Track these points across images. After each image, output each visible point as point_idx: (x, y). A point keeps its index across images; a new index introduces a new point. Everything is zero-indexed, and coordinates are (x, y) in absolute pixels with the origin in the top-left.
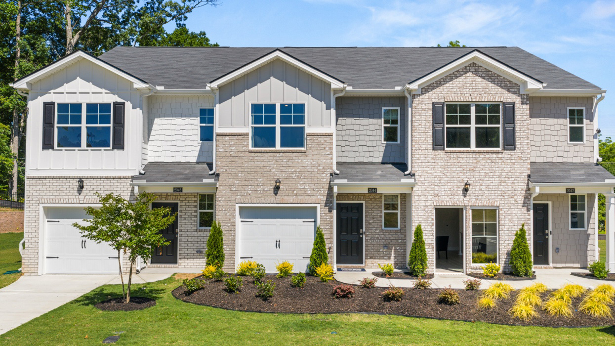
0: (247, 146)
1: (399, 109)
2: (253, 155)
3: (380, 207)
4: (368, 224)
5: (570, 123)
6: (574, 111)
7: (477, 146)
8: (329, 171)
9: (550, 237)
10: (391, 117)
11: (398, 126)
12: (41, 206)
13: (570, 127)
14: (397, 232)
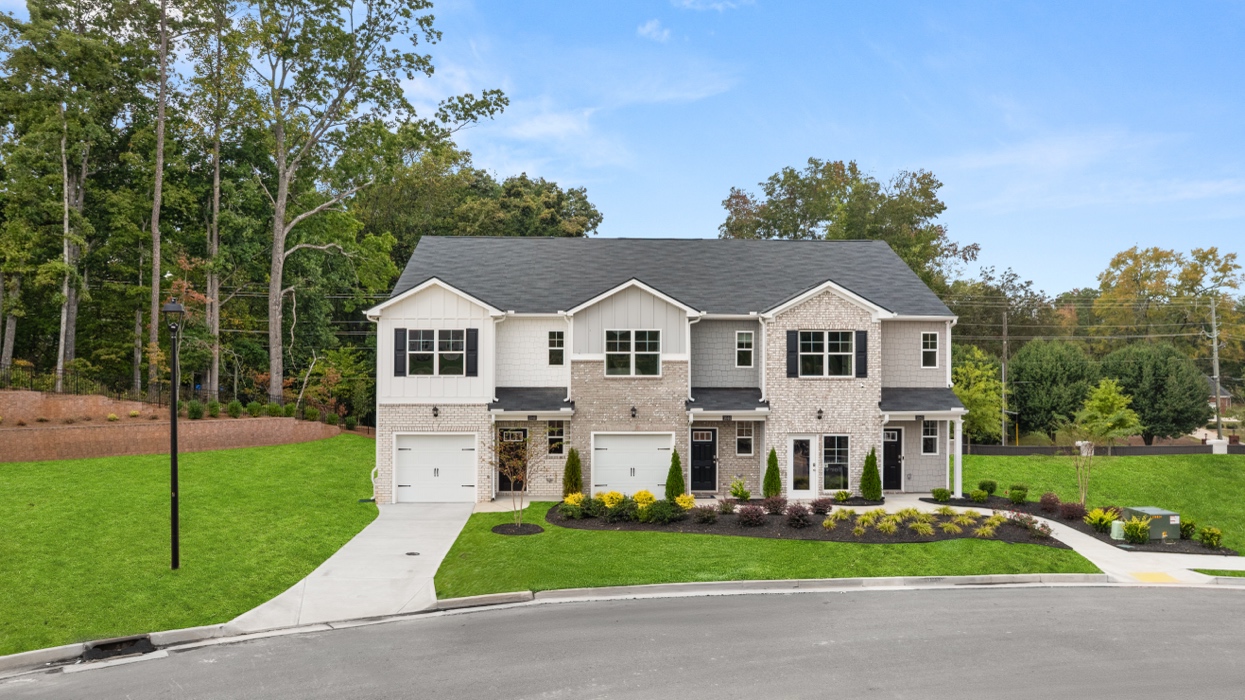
0: (602, 373)
1: (753, 332)
2: (608, 382)
3: (734, 433)
4: (722, 449)
5: (924, 348)
6: (927, 335)
7: (830, 374)
8: (684, 400)
9: (903, 462)
10: (744, 341)
11: (752, 350)
12: (395, 434)
13: (924, 352)
14: (750, 458)
